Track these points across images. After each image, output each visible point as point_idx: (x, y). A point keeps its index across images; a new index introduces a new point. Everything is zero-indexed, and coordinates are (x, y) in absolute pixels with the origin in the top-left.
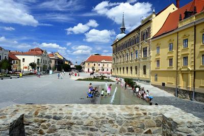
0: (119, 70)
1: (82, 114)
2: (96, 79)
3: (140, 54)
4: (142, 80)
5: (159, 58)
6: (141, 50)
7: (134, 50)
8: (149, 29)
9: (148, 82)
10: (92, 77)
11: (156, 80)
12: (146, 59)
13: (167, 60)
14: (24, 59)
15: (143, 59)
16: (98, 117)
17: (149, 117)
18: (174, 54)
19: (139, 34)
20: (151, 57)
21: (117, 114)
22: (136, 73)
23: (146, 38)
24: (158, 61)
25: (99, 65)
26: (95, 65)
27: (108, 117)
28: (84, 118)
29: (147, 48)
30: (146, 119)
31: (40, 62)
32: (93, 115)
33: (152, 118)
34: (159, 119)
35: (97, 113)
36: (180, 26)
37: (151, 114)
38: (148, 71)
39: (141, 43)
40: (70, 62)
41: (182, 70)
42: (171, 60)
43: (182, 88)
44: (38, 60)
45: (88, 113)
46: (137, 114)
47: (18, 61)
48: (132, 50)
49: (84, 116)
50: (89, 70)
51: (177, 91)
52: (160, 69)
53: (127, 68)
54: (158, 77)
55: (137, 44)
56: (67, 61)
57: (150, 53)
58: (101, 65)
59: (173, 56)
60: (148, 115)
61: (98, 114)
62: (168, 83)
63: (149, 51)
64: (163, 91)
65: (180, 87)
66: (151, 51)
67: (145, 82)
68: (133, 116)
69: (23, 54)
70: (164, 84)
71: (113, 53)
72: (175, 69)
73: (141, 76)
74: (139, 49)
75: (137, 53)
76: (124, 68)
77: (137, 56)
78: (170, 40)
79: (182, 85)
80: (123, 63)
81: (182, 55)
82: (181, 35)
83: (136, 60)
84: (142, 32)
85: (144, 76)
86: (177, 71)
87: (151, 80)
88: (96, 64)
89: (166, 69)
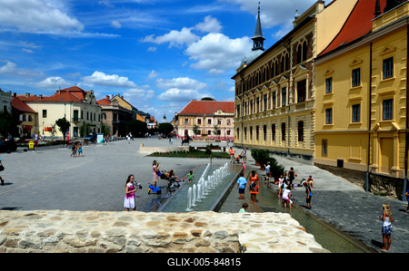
0: (248, 133)
1: (41, 235)
2: (193, 152)
3: (291, 96)
4: (295, 155)
5: (331, 104)
6: (293, 86)
7: (279, 86)
8: (310, 37)
9: (308, 158)
10: (186, 147)
11: (325, 152)
12: (304, 106)
13: (348, 106)
14: (45, 112)
15: (298, 107)
16: (82, 243)
17: (206, 242)
18: (363, 94)
19: (289, 50)
20: (313, 101)
21: (127, 236)
22: (284, 139)
23: (305, 59)
24: (329, 111)
25: (210, 121)
26: (199, 121)
27: (105, 243)
28: (46, 243)
29: (305, 80)
30: (198, 245)
31: (79, 116)
32: (70, 237)
33: (213, 244)
34: (230, 246)
35: (77, 234)
36: (376, 28)
37: (210, 235)
38: (307, 134)
39: (294, 71)
40: (148, 116)
41: (380, 129)
42: (356, 108)
43: (379, 172)
44: (76, 112)
45: (57, 234)
46: (175, 236)
47: (33, 116)
48: (274, 87)
49: (46, 240)
50: (186, 132)
51: (369, 179)
52: (333, 130)
53: (265, 127)
54: (329, 148)
55: (285, 72)
56: (142, 114)
57: (311, 94)
58: (215, 122)
59: (360, 99)
60: (203, 238)
61: (81, 234)
62: (351, 160)
63: (310, 87)
64: (339, 178)
65: (374, 168)
66: (314, 89)
67: (302, 159)
68: (168, 241)
69: (43, 100)
70: (340, 163)
71: (237, 94)
72: (366, 129)
73: (292, 146)
74: (288, 83)
75: (284, 94)
76: (258, 128)
77: (284, 100)
78: (355, 61)
79: (380, 166)
80: (257, 115)
81: (381, 95)
82: (378, 50)
83: (283, 109)
84: (295, 46)
85: (299, 145)
86: (369, 134)
87: (314, 154)
88: (202, 118)
89: (346, 129)
